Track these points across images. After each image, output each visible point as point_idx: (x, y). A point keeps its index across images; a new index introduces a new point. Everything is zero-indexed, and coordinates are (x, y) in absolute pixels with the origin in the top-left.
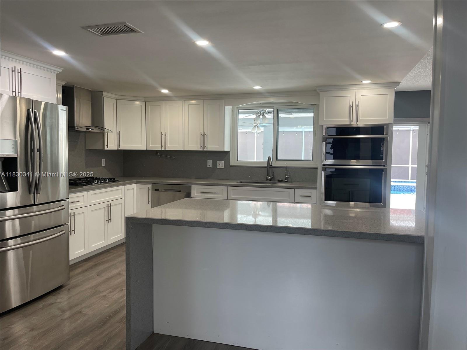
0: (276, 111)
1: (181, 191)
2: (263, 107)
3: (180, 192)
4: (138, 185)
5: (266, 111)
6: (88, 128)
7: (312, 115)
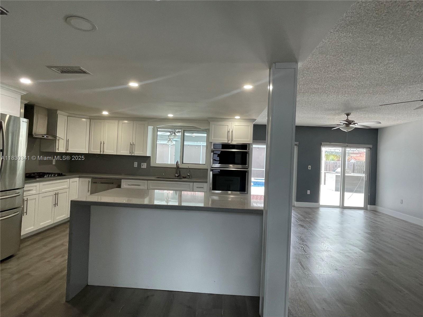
0: (183, 131)
1: (114, 183)
2: (175, 128)
3: (112, 185)
4: (80, 179)
5: (177, 131)
6: (43, 135)
7: (205, 135)
